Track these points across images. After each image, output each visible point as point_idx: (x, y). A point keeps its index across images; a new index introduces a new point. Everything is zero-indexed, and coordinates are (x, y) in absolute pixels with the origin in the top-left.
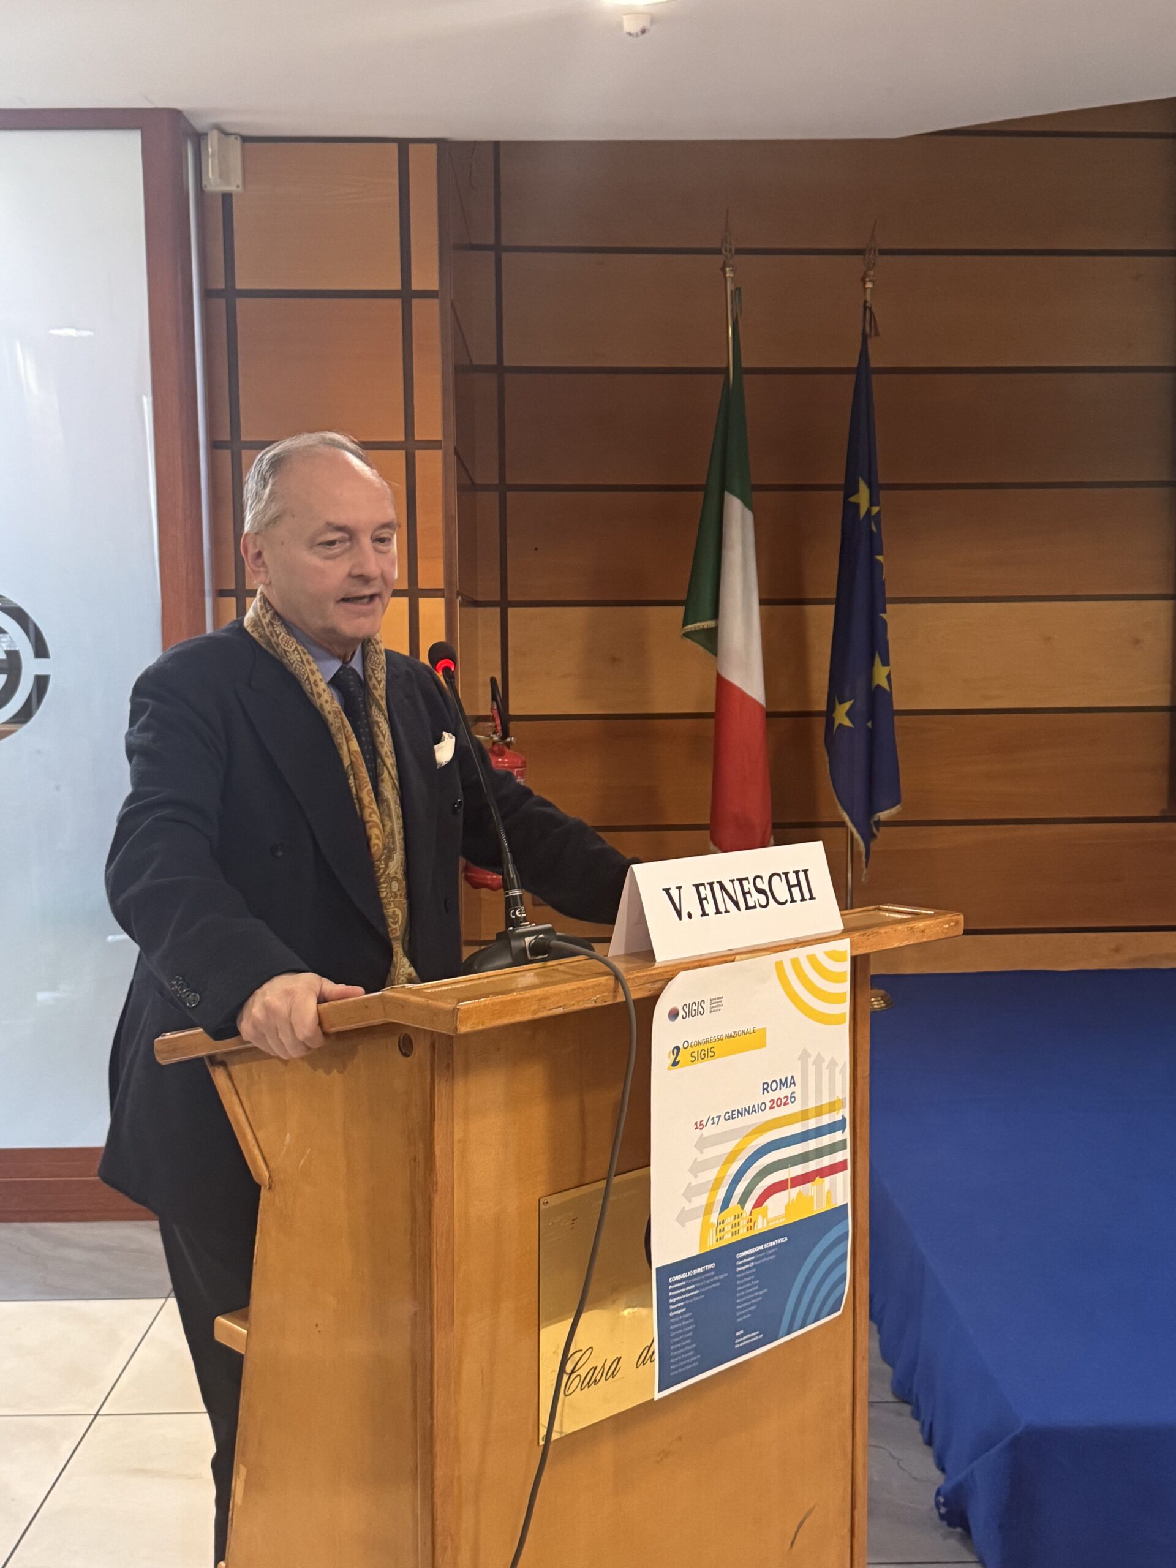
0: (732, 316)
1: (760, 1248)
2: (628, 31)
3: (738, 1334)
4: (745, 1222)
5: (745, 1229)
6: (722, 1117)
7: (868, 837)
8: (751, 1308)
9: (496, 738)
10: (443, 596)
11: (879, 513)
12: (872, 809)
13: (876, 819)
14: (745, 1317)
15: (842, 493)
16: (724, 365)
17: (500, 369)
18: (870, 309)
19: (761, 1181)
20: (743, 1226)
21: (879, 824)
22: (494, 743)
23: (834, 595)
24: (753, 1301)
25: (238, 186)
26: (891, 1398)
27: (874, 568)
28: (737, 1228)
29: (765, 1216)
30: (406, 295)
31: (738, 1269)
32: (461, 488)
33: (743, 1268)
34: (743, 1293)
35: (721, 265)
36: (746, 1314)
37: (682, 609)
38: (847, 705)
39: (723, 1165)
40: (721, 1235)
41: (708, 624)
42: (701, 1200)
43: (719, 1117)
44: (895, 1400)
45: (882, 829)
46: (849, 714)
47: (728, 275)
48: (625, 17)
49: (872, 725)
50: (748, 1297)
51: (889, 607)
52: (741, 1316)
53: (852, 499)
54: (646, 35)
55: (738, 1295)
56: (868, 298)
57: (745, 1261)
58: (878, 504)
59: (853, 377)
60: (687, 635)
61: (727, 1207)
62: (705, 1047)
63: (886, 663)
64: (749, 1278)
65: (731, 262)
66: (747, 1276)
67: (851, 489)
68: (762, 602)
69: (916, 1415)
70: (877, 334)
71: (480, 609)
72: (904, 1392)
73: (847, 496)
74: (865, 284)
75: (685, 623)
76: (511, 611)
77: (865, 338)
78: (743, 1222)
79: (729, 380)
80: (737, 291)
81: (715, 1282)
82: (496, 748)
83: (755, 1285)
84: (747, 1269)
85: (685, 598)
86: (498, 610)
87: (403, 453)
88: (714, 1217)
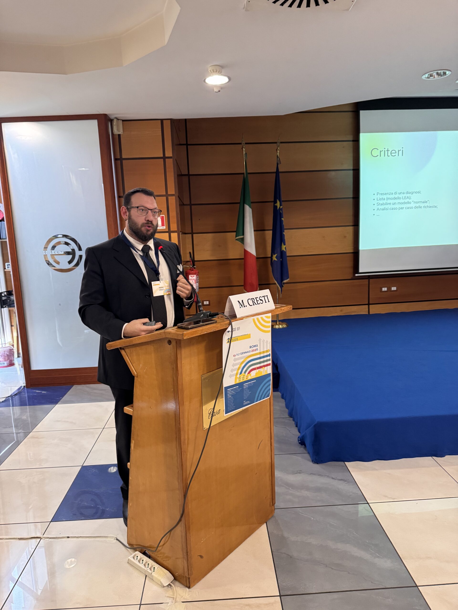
0: (245, 160)
1: (250, 383)
2: (216, 91)
3: (244, 402)
4: (246, 377)
5: (246, 379)
6: (240, 354)
7: (282, 286)
8: (247, 396)
9: (191, 266)
10: (177, 233)
11: (282, 208)
12: (282, 280)
13: (283, 282)
14: (246, 398)
15: (273, 203)
16: (243, 172)
17: (189, 175)
18: (279, 157)
19: (250, 368)
20: (245, 378)
21: (284, 283)
22: (191, 268)
23: (272, 228)
24: (248, 394)
25: (122, 132)
26: (288, 416)
27: (281, 222)
28: (243, 379)
29: (250, 376)
30: (164, 158)
31: (244, 387)
32: (180, 205)
33: (245, 387)
34: (245, 393)
35: (242, 147)
36: (246, 397)
37: (235, 233)
38: (276, 255)
39: (240, 364)
40: (240, 379)
41: (242, 237)
42: (235, 372)
43: (239, 354)
44: (289, 417)
45: (285, 284)
46: (276, 257)
47: (243, 150)
48: (214, 88)
49: (282, 259)
50: (247, 394)
51: (285, 231)
52: (245, 398)
53: (276, 205)
54: (219, 92)
55: (244, 393)
56: (278, 155)
57: (246, 386)
58: (281, 206)
59: (275, 174)
60: (237, 240)
61: (241, 374)
62: (236, 338)
63: (285, 245)
64: (247, 389)
65: (244, 147)
66: (246, 389)
67: (275, 202)
68: (254, 231)
69: (294, 420)
70: (280, 163)
71: (187, 235)
72: (291, 415)
73: (274, 204)
74: (277, 151)
75: (236, 237)
76: (194, 235)
77: (277, 164)
78: (245, 377)
79: (244, 177)
80: (246, 154)
81: (238, 390)
82: (191, 269)
83: (248, 391)
84: (246, 387)
85: (235, 230)
86: (191, 235)
87: (165, 198)
88: (238, 376)
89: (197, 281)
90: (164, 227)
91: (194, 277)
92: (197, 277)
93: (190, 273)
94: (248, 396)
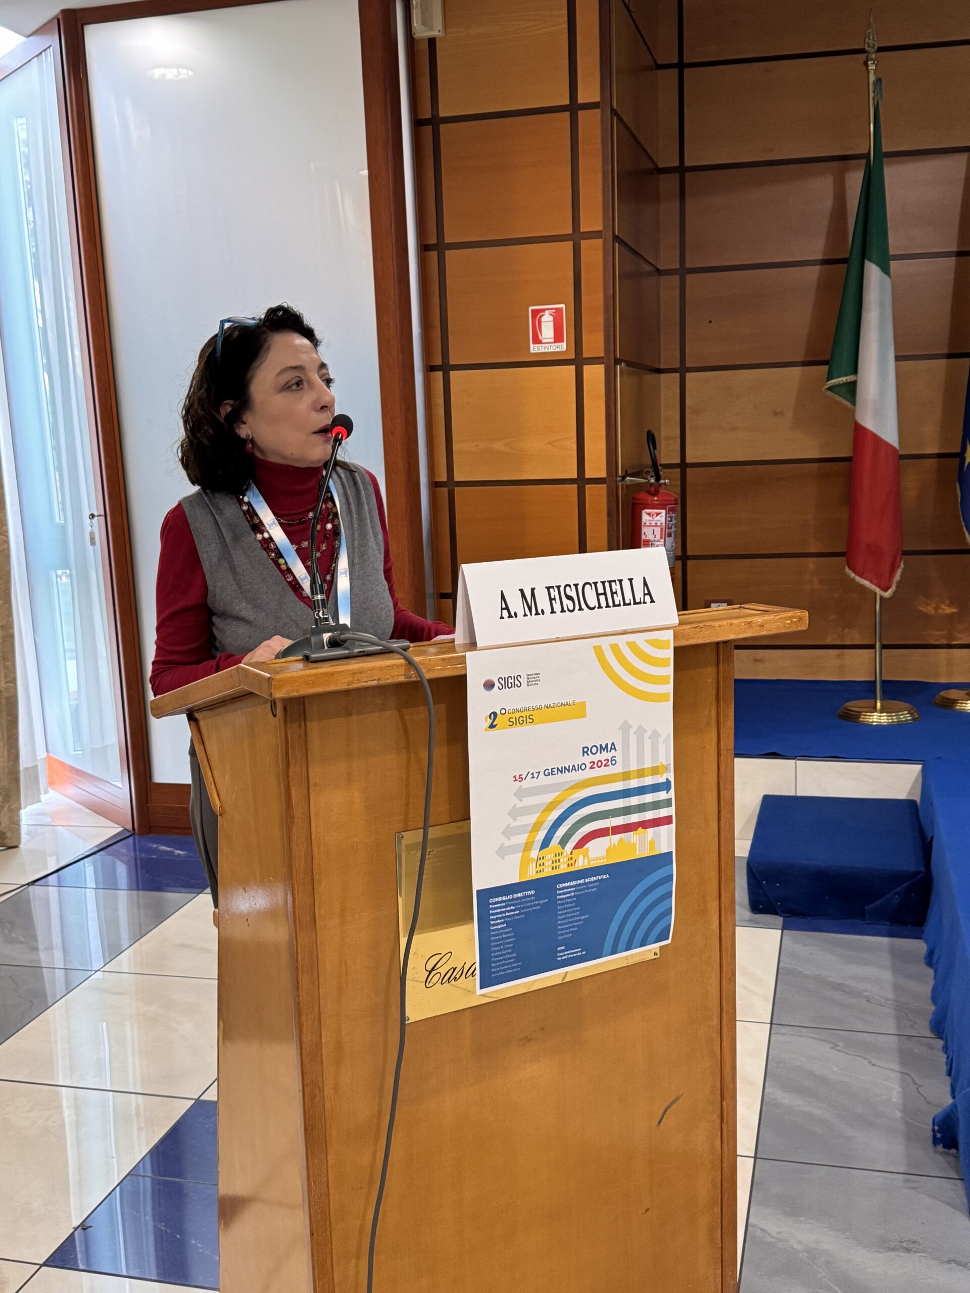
0: (876, 102)
1: (581, 881)
3: (559, 949)
5: (566, 865)
6: (542, 773)
8: (571, 930)
9: (652, 481)
10: (604, 364)
14: (567, 937)
16: (866, 151)
17: (682, 170)
19: (581, 827)
20: (563, 864)
22: (652, 484)
24: (575, 924)
25: (440, 31)
29: (586, 855)
30: (574, 108)
31: (558, 897)
33: (564, 896)
34: (564, 916)
36: (567, 933)
37: (825, 368)
39: (543, 812)
40: (542, 868)
41: (850, 378)
43: (539, 773)
47: (870, 70)
50: (570, 920)
52: (564, 934)
55: (559, 917)
57: (565, 891)
60: (830, 389)
61: (547, 846)
62: (524, 714)
64: (570, 905)
66: (568, 903)
68: (898, 358)
71: (663, 376)
72: (939, 1028)
75: (828, 379)
76: (689, 375)
78: (564, 860)
80: (879, 80)
81: (535, 905)
82: (652, 489)
83: (577, 911)
84: (566, 898)
85: (828, 358)
86: (677, 375)
87: (570, 244)
88: (534, 853)
89: (667, 530)
90: (563, 346)
91: (658, 518)
92: (671, 518)
93: (647, 504)
94: (576, 929)
